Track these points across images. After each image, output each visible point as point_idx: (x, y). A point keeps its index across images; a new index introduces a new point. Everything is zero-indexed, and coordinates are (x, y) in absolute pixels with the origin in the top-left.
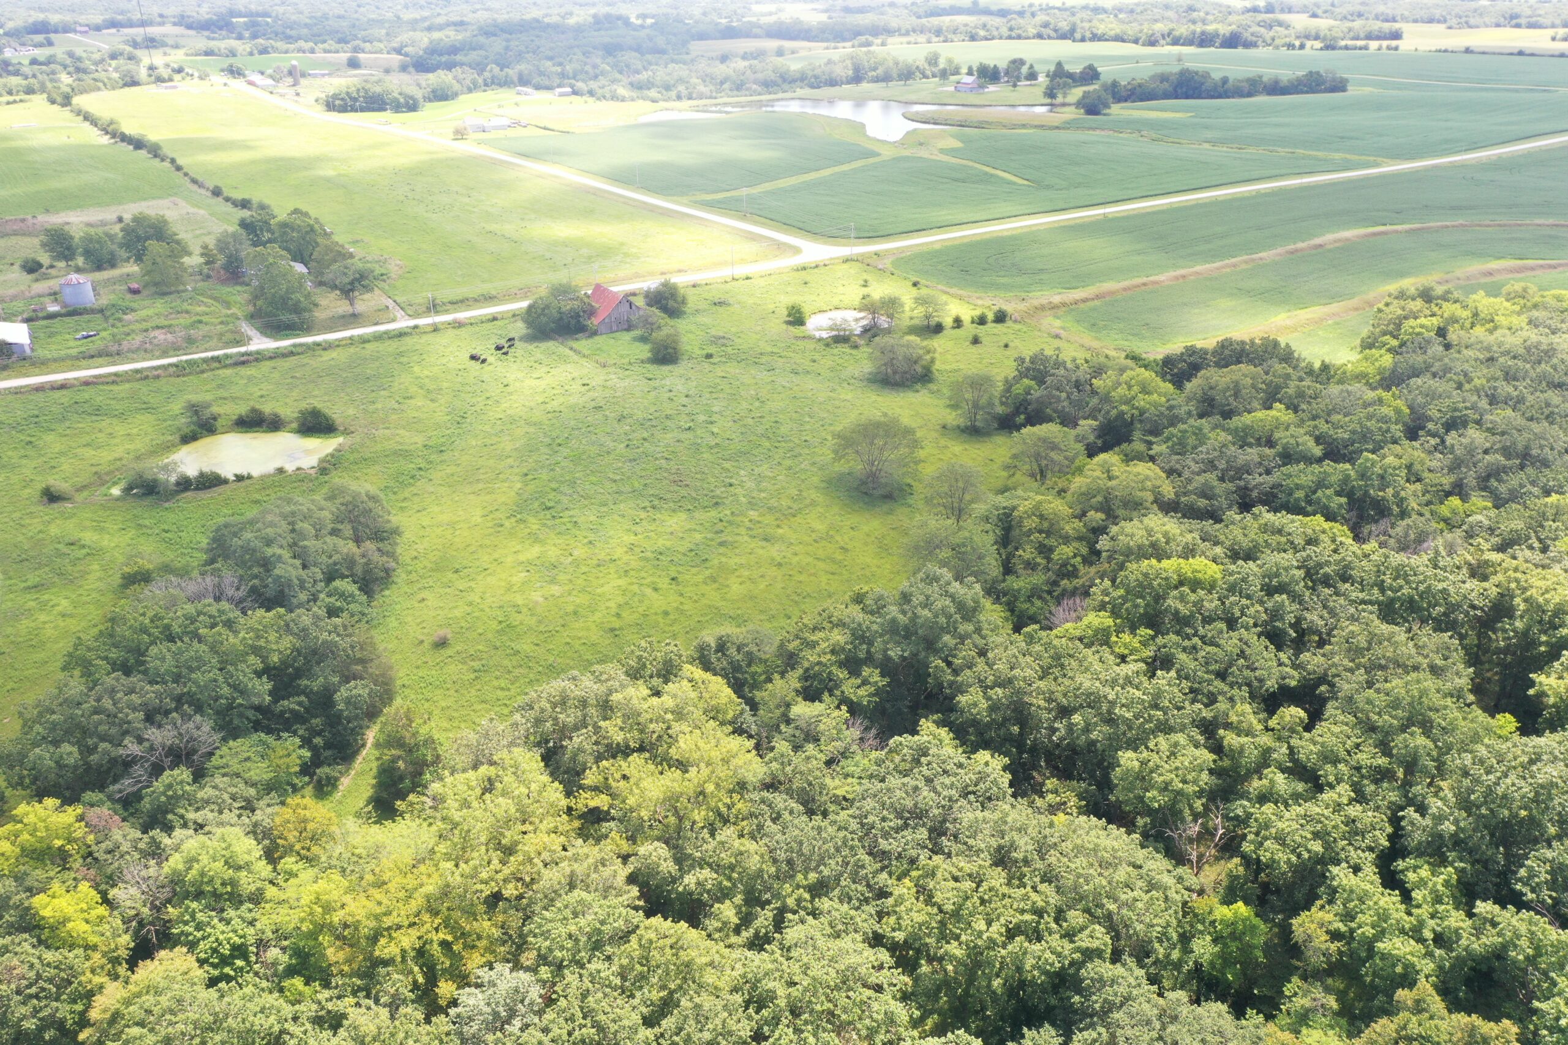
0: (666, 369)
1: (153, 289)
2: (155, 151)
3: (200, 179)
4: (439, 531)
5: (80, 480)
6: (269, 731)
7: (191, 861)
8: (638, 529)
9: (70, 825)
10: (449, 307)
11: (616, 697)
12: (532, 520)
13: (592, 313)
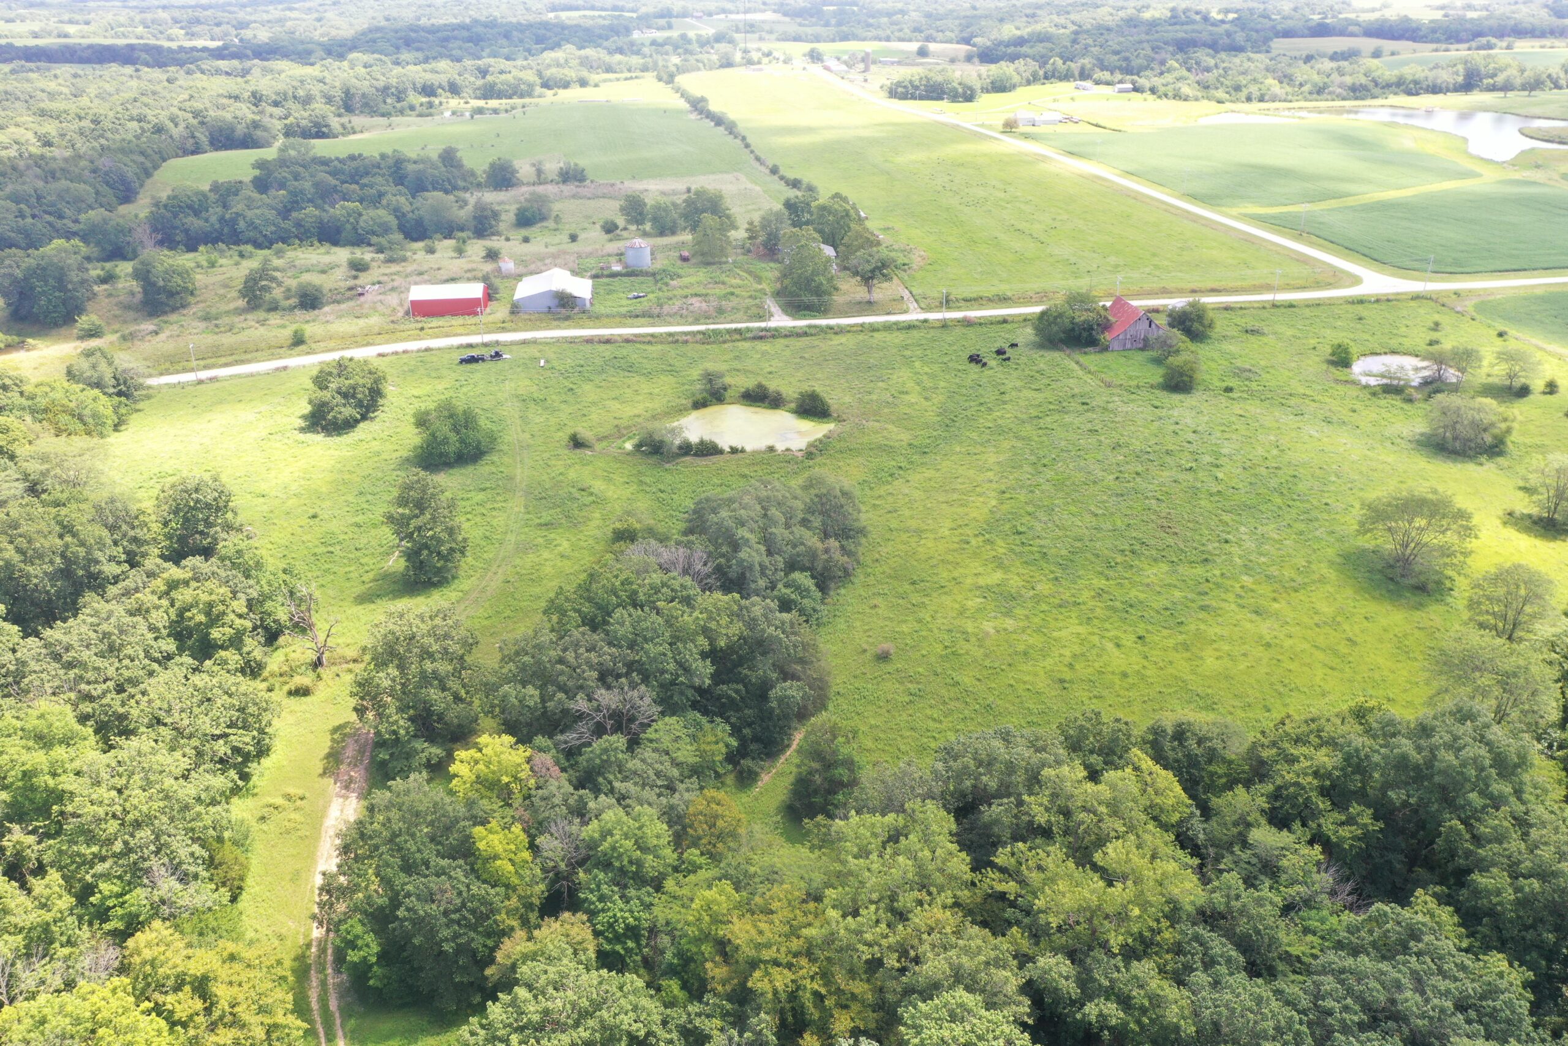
0: (1176, 398)
1: (700, 258)
2: (731, 129)
3: (763, 157)
4: (904, 536)
5: (602, 431)
6: (705, 712)
7: (606, 833)
8: (1111, 573)
9: (519, 765)
10: (962, 304)
11: (1047, 772)
12: (1000, 542)
13: (1106, 326)
